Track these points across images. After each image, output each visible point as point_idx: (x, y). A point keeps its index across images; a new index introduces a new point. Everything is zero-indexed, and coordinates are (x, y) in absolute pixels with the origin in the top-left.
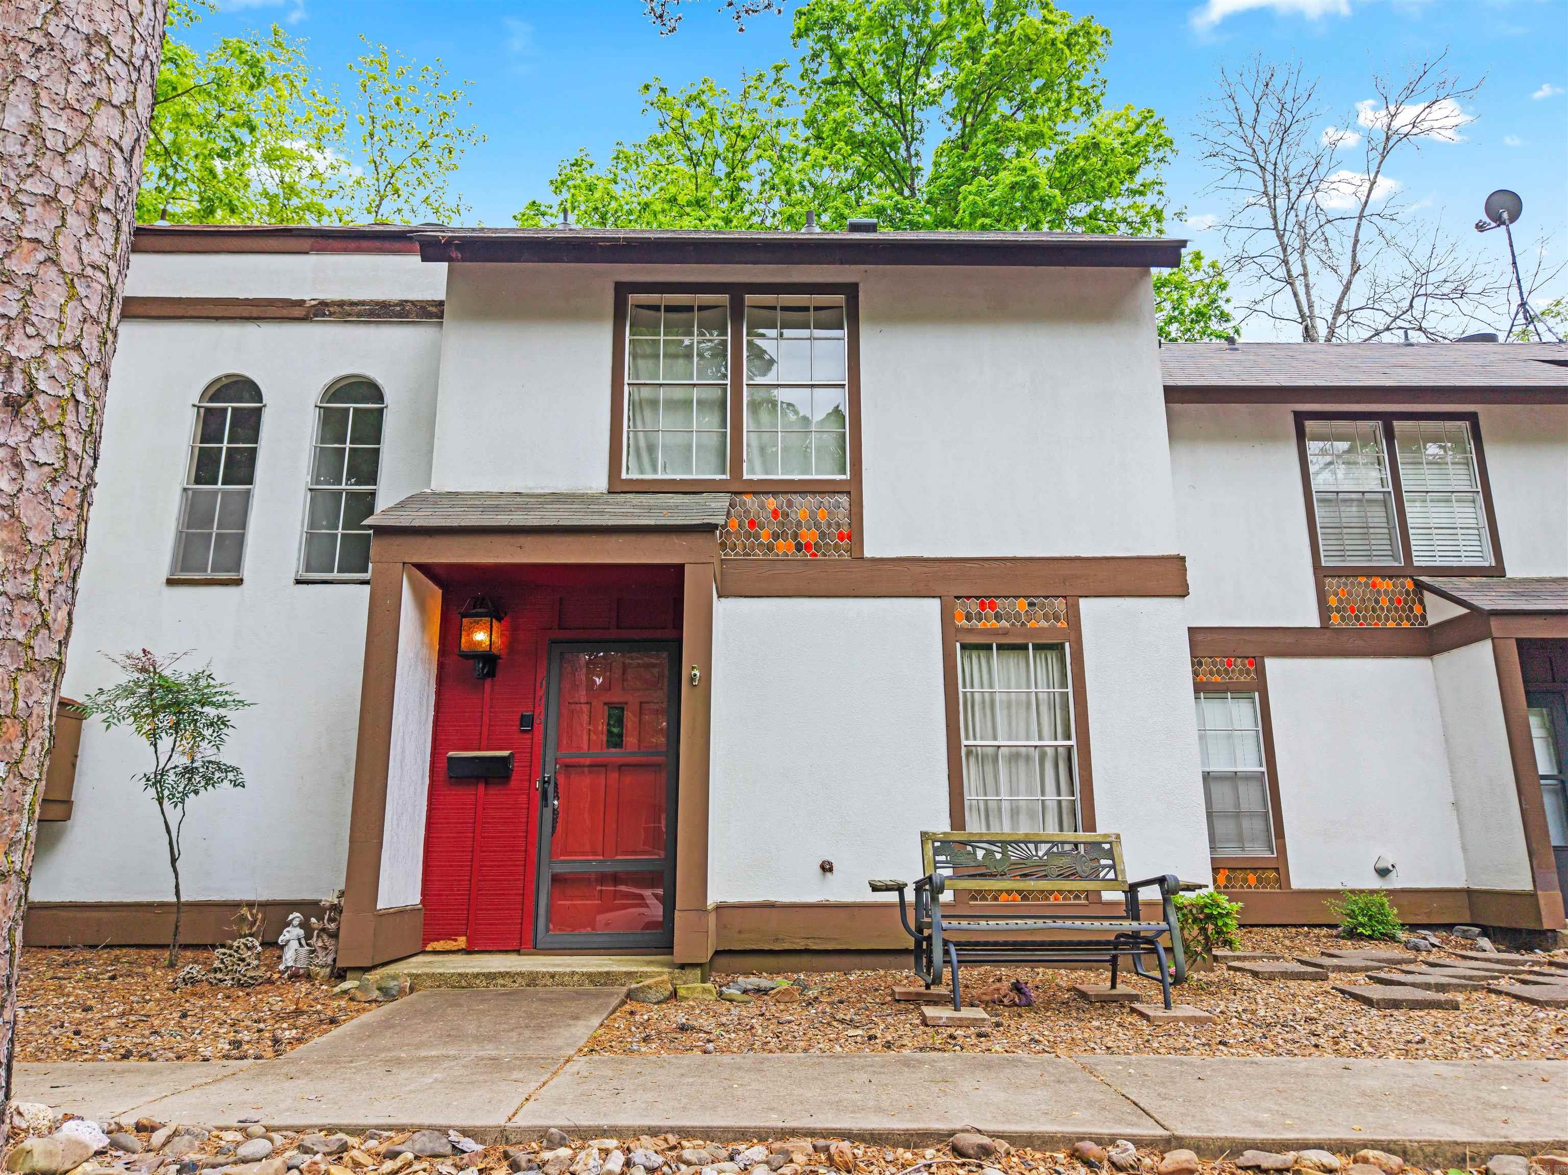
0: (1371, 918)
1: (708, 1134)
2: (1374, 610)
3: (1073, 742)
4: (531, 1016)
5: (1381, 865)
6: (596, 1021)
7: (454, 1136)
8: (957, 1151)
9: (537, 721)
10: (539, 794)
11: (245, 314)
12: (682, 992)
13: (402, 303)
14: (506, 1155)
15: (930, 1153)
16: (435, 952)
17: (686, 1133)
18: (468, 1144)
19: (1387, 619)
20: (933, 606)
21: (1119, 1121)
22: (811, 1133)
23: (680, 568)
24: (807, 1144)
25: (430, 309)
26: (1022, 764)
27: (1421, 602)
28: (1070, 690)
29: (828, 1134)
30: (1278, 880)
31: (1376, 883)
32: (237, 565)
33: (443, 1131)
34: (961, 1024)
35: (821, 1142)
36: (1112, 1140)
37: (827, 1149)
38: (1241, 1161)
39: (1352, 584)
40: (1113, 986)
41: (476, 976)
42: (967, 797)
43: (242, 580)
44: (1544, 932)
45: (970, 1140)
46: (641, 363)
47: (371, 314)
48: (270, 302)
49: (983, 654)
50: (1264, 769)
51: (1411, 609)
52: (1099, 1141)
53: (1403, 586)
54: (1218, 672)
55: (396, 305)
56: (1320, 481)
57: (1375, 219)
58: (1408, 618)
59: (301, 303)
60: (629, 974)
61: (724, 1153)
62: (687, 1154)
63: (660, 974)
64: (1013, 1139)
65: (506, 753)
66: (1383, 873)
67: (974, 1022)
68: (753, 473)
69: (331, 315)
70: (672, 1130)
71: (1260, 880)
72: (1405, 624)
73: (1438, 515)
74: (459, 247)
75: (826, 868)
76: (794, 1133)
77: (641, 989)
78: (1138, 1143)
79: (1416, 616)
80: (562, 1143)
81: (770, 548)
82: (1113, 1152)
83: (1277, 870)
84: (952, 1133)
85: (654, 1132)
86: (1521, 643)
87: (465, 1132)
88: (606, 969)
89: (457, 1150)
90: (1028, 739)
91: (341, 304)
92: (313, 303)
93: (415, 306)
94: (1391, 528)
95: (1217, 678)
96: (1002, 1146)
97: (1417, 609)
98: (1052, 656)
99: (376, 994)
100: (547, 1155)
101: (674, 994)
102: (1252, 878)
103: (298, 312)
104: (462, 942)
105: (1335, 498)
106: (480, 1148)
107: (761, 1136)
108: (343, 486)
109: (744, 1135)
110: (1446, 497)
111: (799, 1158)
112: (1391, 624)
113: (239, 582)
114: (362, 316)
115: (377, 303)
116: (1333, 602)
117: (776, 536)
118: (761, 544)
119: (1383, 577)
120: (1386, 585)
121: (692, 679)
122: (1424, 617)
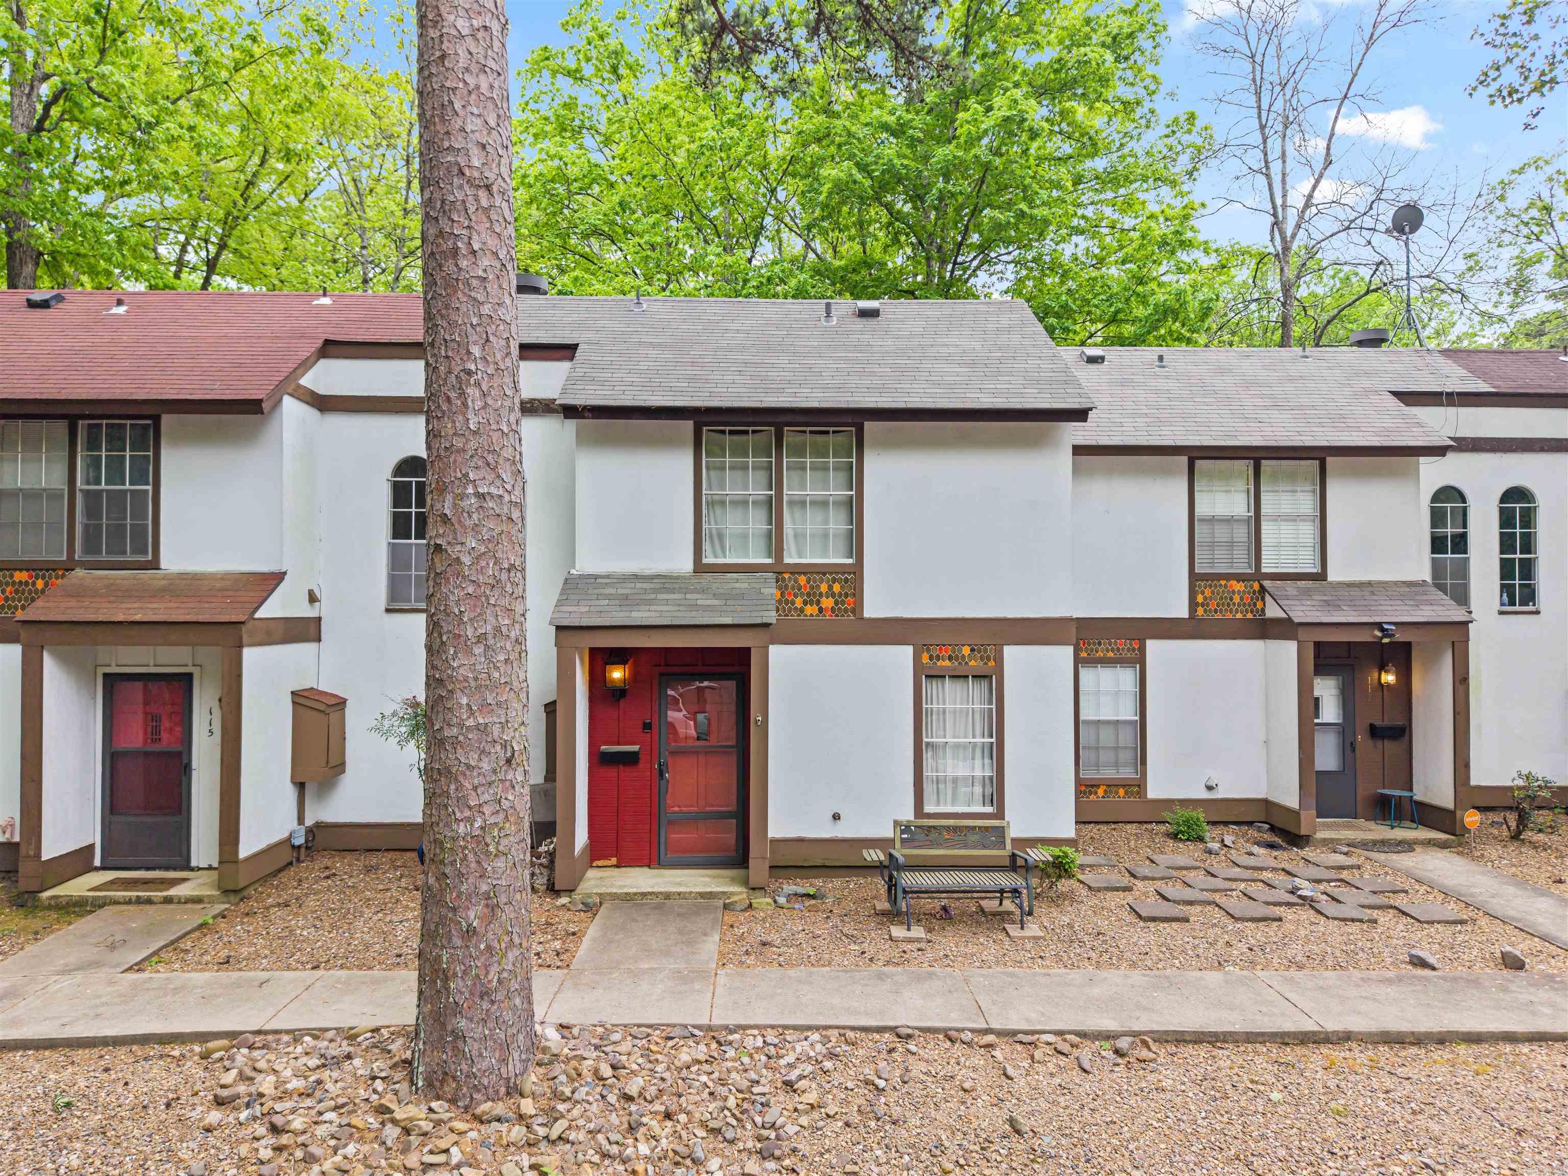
0: (1189, 827)
1: (795, 1028)
2: (1228, 605)
3: (993, 740)
4: (681, 932)
5: (1209, 784)
6: (717, 937)
7: (691, 1029)
8: (899, 1036)
9: (654, 726)
10: (657, 773)
11: (417, 409)
12: (754, 905)
14: (714, 1038)
15: (887, 1035)
16: (598, 867)
17: (786, 1027)
18: (696, 1032)
19: (1237, 612)
20: (909, 650)
21: (969, 1019)
22: (837, 1027)
23: (748, 650)
24: (835, 1032)
26: (961, 751)
27: (1263, 599)
28: (994, 706)
29: (844, 1028)
30: (1138, 793)
31: (1205, 795)
33: (686, 1027)
34: (910, 940)
35: (842, 1031)
36: (963, 1030)
37: (844, 1035)
38: (1016, 1039)
39: (1216, 586)
40: (1001, 904)
41: (635, 894)
42: (925, 774)
44: (1301, 837)
45: (904, 1031)
46: (712, 473)
49: (939, 681)
50: (1137, 718)
51: (1255, 605)
52: (958, 1030)
53: (1252, 587)
54: (1112, 650)
56: (1201, 509)
57: (1358, 100)
58: (1252, 612)
60: (724, 893)
61: (802, 1037)
62: (788, 1038)
63: (741, 893)
64: (921, 1029)
65: (636, 748)
66: (1210, 788)
67: (919, 940)
68: (791, 557)
70: (779, 1026)
71: (1126, 793)
72: (1250, 616)
73: (1286, 531)
74: (589, 410)
75: (836, 817)
76: (830, 1027)
77: (732, 903)
78: (972, 1031)
79: (1257, 611)
80: (735, 1032)
81: (802, 610)
82: (963, 1036)
83: (1139, 786)
84: (897, 1027)
85: (773, 1027)
86: (1317, 645)
87: (694, 1027)
88: (709, 890)
89: (693, 1035)
90: (965, 737)
94: (1250, 542)
95: (1111, 654)
96: (917, 1033)
97: (1259, 605)
98: (985, 684)
99: (581, 906)
100: (730, 1038)
101: (750, 905)
102: (1121, 792)
104: (614, 861)
105: (1212, 520)
106: (702, 1034)
107: (817, 1028)
109: (809, 1028)
110: (1293, 519)
111: (834, 1040)
112: (1239, 616)
116: (1200, 599)
117: (805, 603)
118: (796, 608)
119: (1238, 581)
120: (1238, 586)
121: (756, 722)
122: (1263, 610)
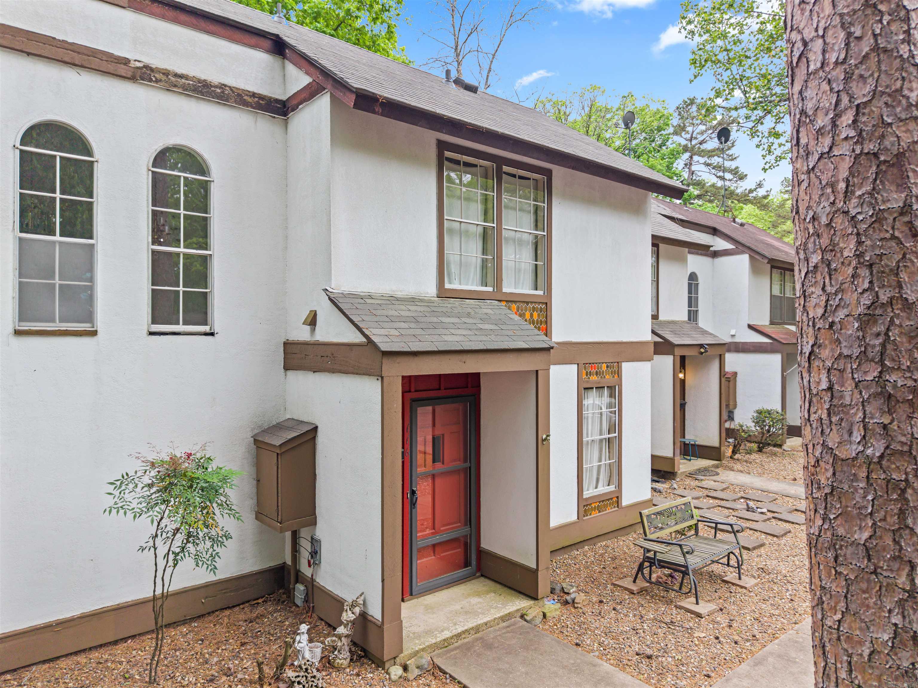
3: (617, 435)
9: (406, 455)
10: (409, 501)
11: (66, 59)
12: (547, 614)
13: (223, 86)
20: (575, 368)
25: (246, 98)
28: (617, 409)
32: (90, 317)
42: (584, 467)
43: (96, 331)
47: (195, 90)
48: (94, 53)
49: (591, 392)
55: (216, 87)
59: (126, 61)
63: (531, 606)
69: (157, 81)
77: (533, 619)
91: (166, 73)
92: (138, 65)
93: (233, 92)
103: (122, 70)
108: (182, 249)
113: (94, 333)
114: (186, 90)
115: (199, 81)
121: (543, 440)
